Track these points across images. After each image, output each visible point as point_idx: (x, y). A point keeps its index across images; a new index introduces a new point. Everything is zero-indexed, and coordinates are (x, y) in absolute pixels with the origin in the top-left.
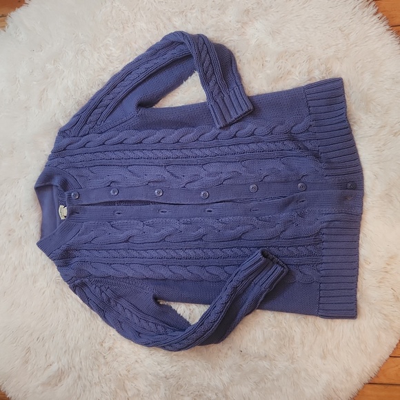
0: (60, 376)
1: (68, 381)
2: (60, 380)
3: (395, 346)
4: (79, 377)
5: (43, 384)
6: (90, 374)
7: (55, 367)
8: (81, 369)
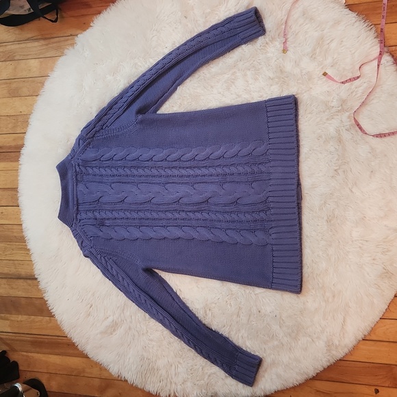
0: (114, 326)
1: (120, 331)
2: (114, 330)
3: (384, 311)
4: (130, 328)
5: (101, 333)
6: (138, 326)
7: (111, 319)
8: (131, 322)
